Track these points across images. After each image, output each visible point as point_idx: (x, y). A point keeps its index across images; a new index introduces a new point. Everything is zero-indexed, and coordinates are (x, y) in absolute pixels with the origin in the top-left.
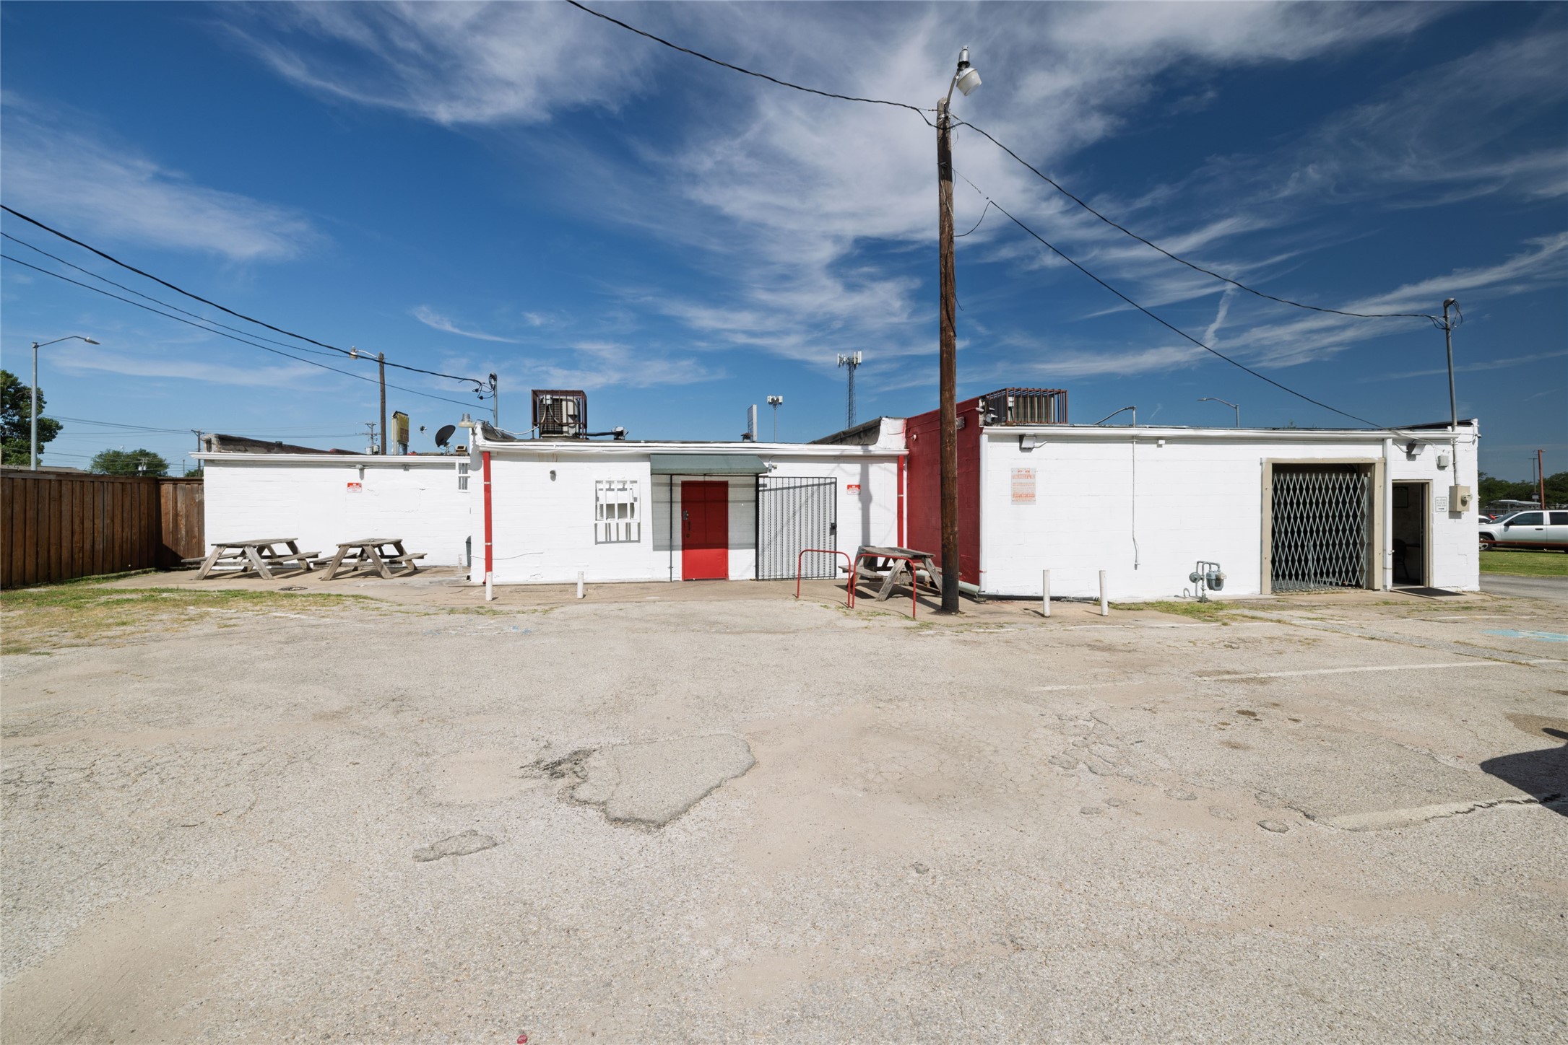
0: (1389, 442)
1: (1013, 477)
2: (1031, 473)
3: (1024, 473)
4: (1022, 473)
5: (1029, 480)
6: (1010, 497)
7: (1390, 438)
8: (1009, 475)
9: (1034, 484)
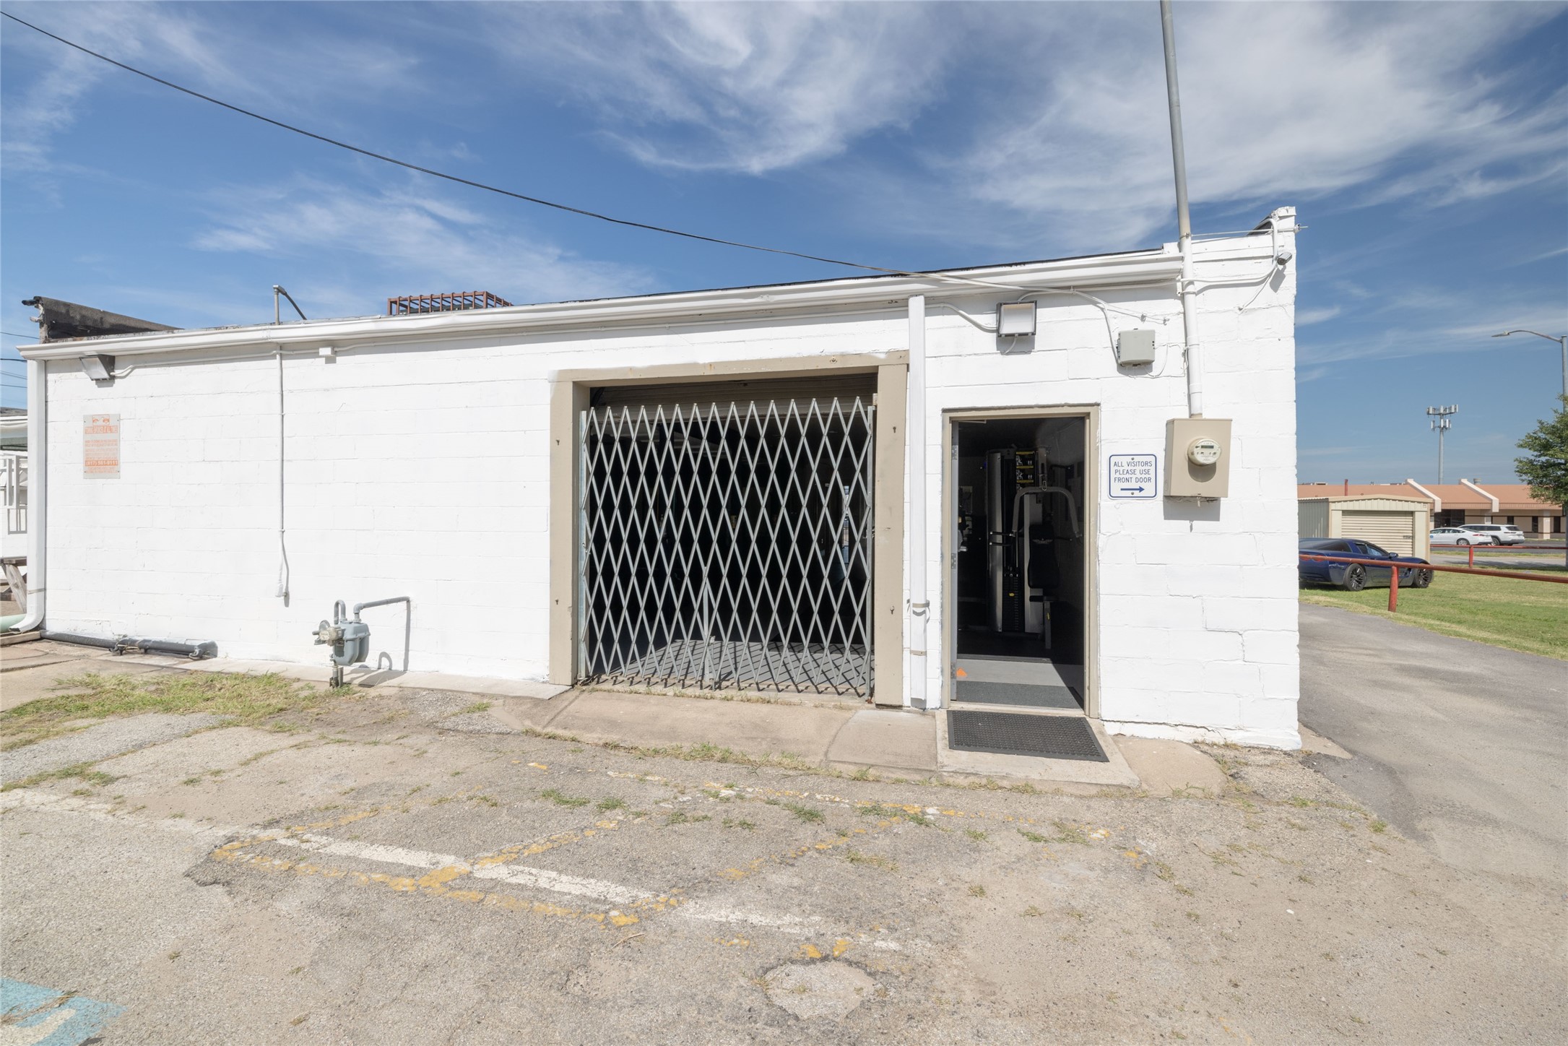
0: (917, 304)
1: (86, 432)
2: (112, 423)
3: (100, 423)
4: (98, 423)
5: (109, 436)
6: (81, 466)
7: (917, 294)
8: (80, 427)
9: (116, 442)
